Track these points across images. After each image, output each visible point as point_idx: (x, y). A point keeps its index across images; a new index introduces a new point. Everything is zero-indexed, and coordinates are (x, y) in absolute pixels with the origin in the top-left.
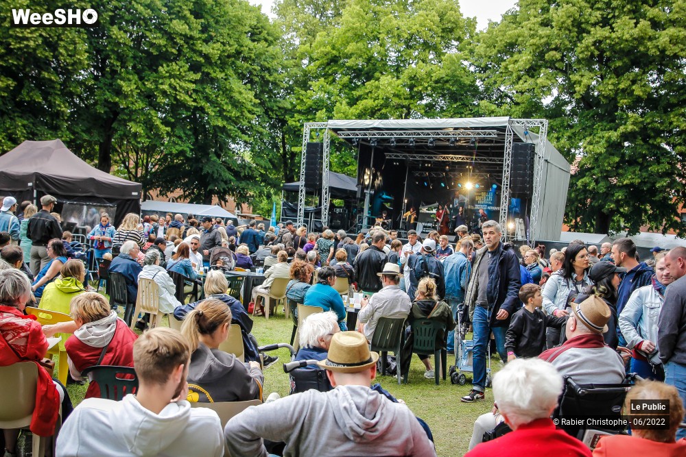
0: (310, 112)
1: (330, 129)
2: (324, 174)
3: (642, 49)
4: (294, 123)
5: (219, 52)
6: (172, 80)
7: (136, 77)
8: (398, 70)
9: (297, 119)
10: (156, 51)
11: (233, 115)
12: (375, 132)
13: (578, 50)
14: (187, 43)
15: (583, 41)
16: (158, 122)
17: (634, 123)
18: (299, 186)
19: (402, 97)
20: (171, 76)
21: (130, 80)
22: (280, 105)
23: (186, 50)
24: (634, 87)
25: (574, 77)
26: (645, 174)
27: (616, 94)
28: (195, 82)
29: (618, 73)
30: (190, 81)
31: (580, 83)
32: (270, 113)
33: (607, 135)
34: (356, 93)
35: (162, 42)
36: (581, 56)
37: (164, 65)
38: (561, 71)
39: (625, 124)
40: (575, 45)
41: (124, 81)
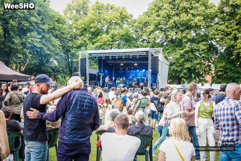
0: (79, 47)
1: (88, 53)
2: (87, 69)
3: (190, 23)
4: (73, 52)
5: (48, 28)
6: (32, 38)
7: (19, 37)
8: (107, 32)
9: (74, 50)
10: (26, 28)
11: (52, 49)
12: (104, 54)
13: (169, 24)
14: (36, 25)
15: (170, 21)
16: (27, 53)
17: (189, 48)
18: (78, 74)
19: (110, 42)
20: (31, 37)
21: (17, 39)
22: (68, 45)
23: (36, 27)
24: (187, 36)
25: (168, 33)
26: (192, 64)
27: (182, 38)
28: (40, 38)
29: (182, 31)
30: (38, 38)
31: (170, 35)
32: (64, 48)
33: (180, 52)
34: (94, 40)
35: (28, 25)
36: (170, 26)
37: (29, 33)
38: (163, 31)
39: (185, 48)
40: (168, 22)
41: (15, 39)
